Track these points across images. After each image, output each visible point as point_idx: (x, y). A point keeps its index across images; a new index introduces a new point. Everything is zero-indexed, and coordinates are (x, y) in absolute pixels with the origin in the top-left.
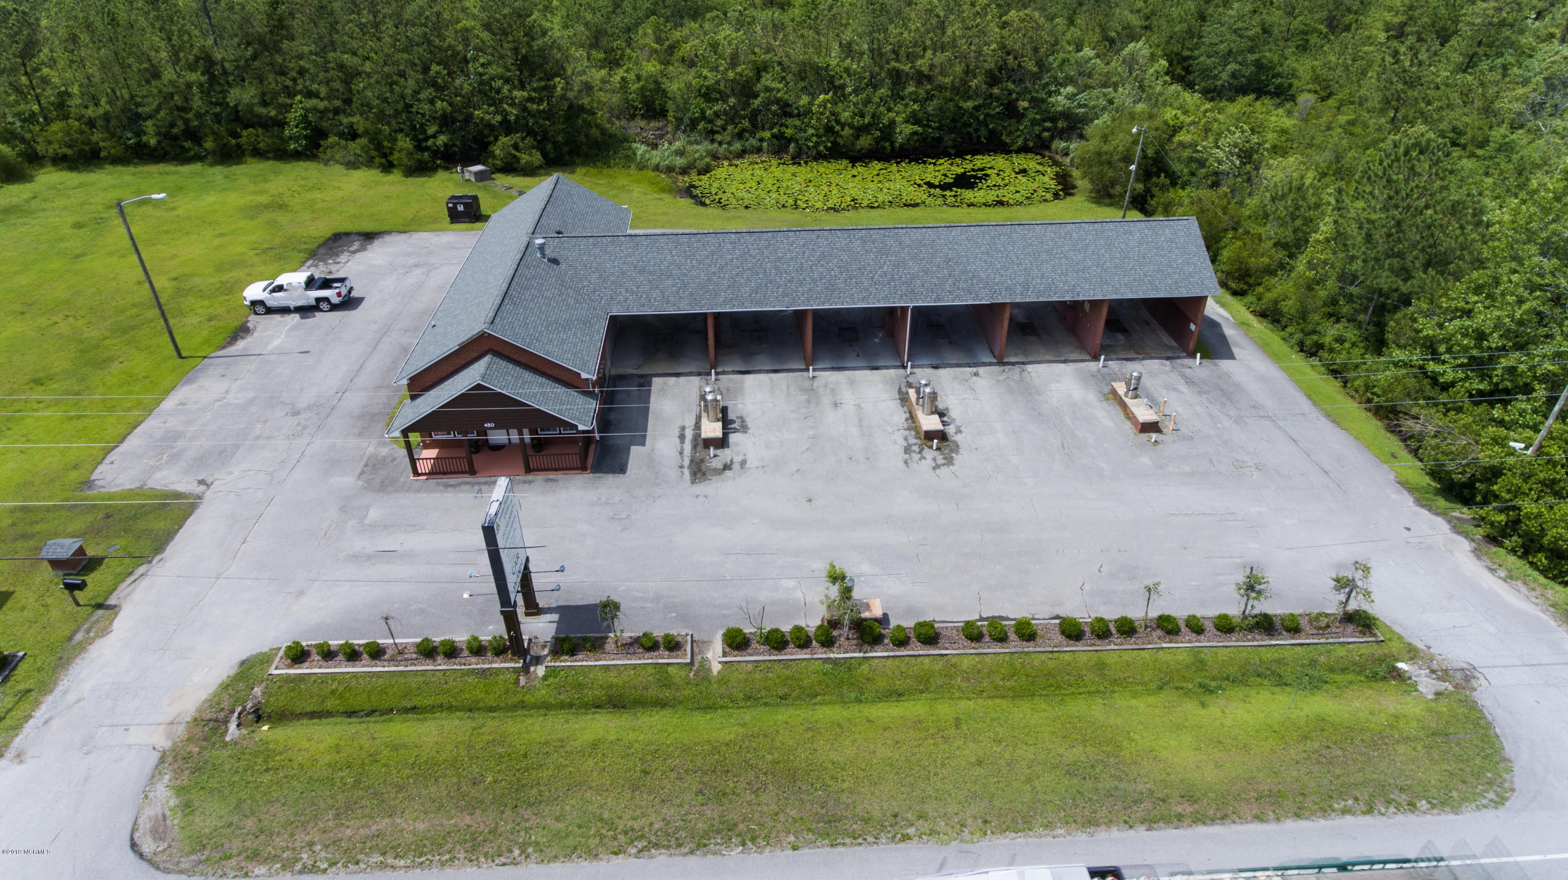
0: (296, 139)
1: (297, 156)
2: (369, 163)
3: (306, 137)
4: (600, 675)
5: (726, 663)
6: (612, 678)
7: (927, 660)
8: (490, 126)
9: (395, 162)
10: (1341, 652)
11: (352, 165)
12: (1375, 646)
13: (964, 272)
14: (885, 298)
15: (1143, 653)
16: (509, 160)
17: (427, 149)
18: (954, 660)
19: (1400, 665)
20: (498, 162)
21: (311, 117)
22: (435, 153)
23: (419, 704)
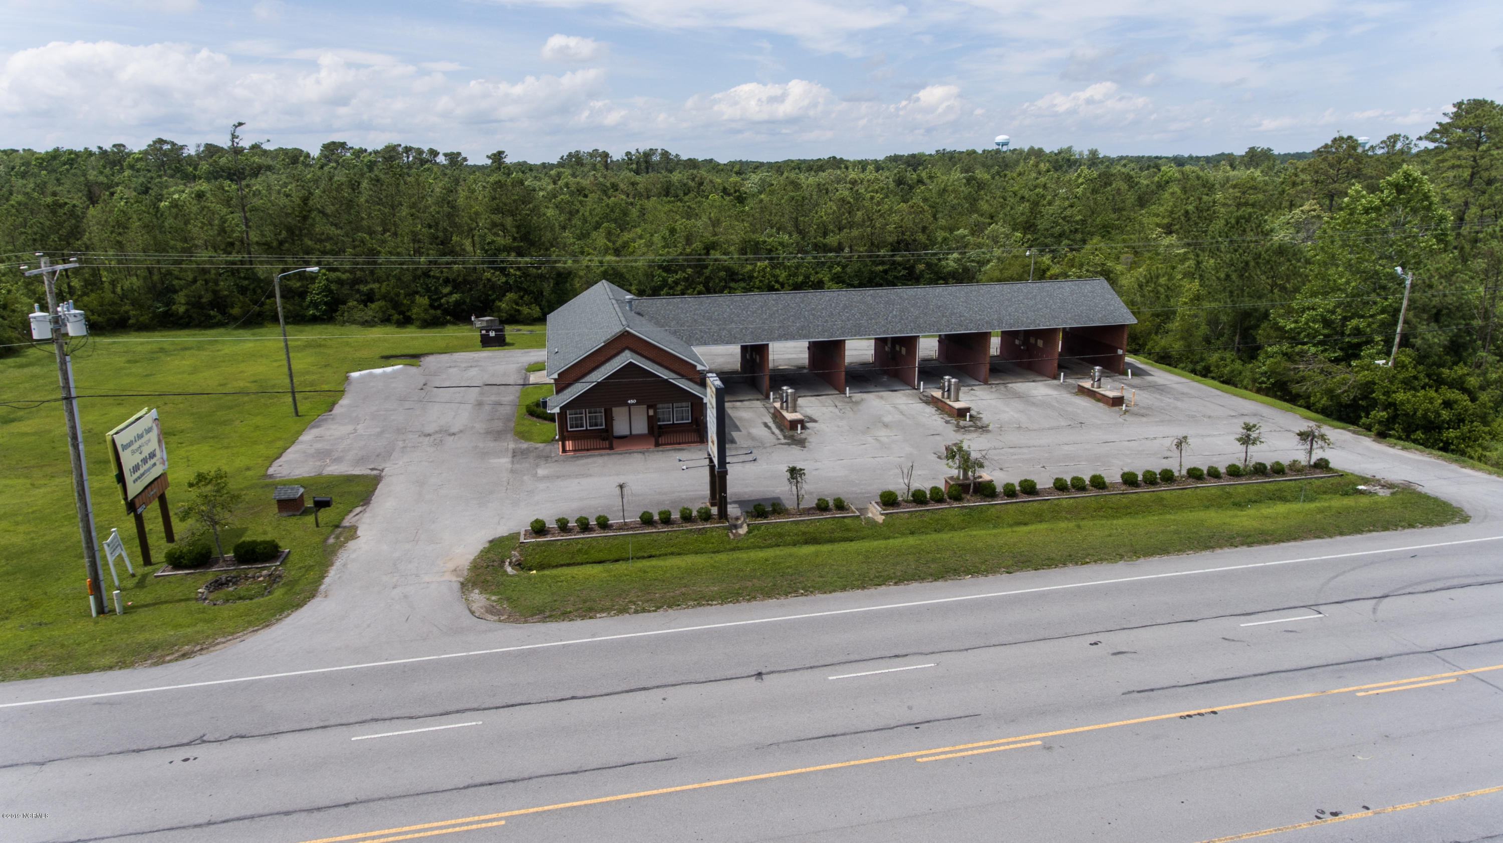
0: (315, 305)
1: (315, 320)
2: (386, 320)
3: (326, 304)
4: (794, 527)
5: (887, 514)
6: (803, 528)
7: (1035, 504)
8: (493, 287)
9: (414, 316)
10: (1318, 482)
11: (367, 324)
12: (1339, 479)
13: (952, 314)
14: (900, 331)
15: (1186, 491)
16: (513, 312)
17: (440, 306)
18: (1056, 502)
19: (1360, 487)
20: (504, 315)
21: (333, 287)
22: (446, 312)
23: (654, 553)
